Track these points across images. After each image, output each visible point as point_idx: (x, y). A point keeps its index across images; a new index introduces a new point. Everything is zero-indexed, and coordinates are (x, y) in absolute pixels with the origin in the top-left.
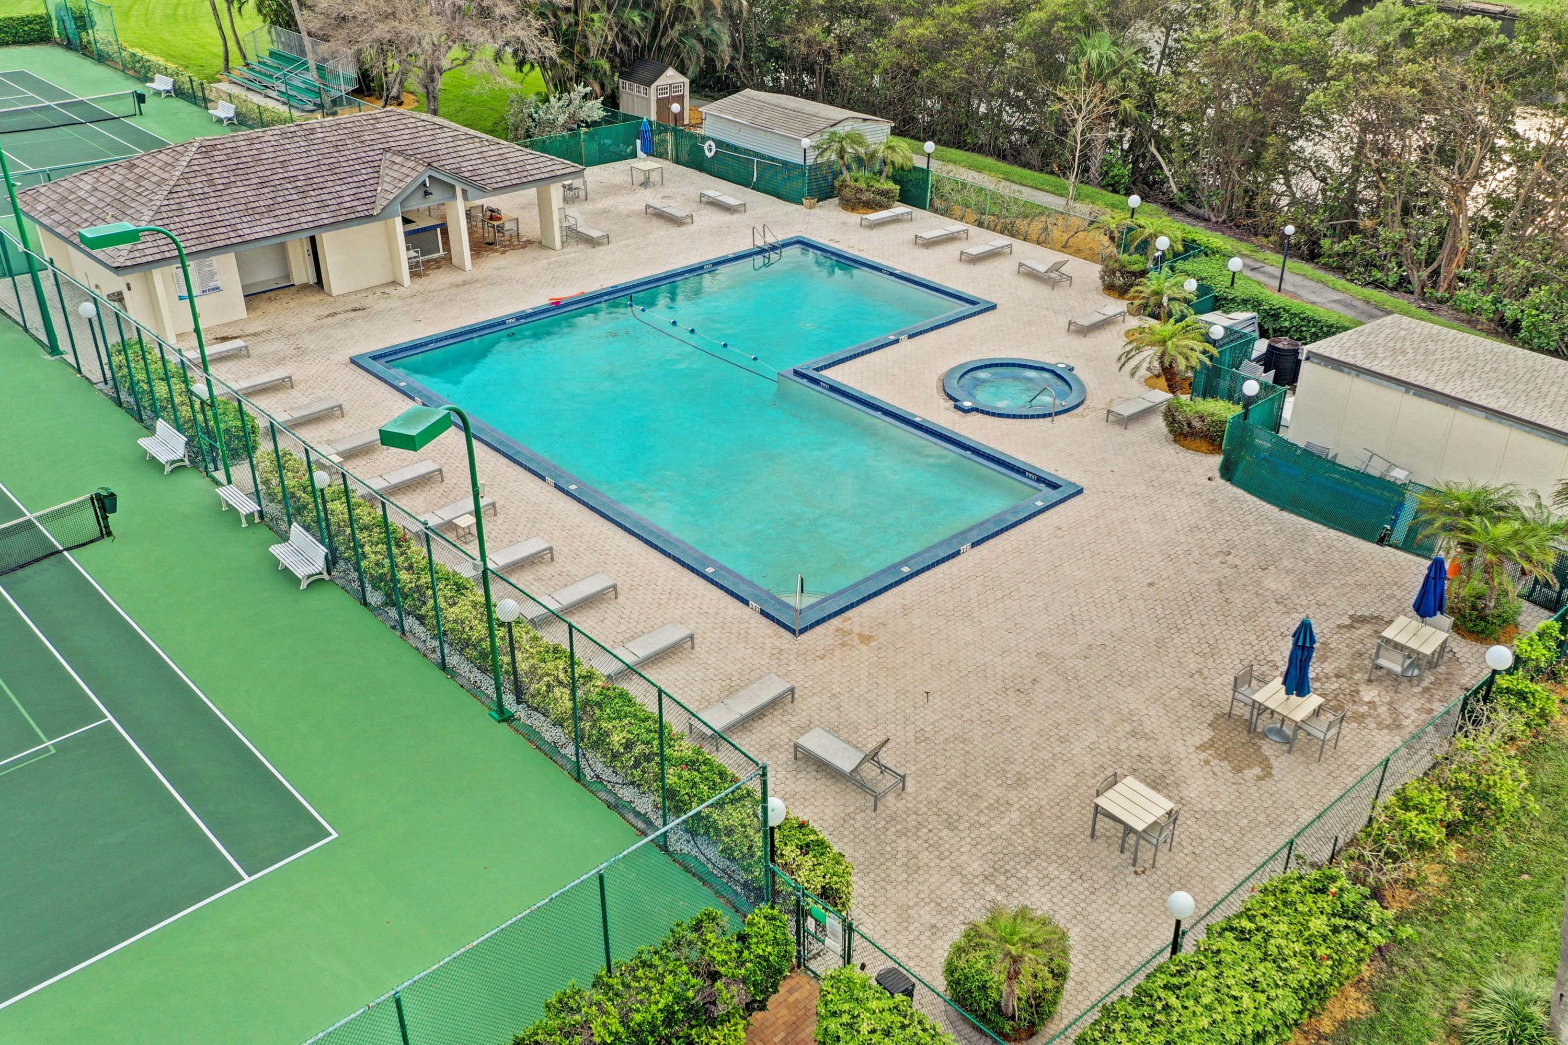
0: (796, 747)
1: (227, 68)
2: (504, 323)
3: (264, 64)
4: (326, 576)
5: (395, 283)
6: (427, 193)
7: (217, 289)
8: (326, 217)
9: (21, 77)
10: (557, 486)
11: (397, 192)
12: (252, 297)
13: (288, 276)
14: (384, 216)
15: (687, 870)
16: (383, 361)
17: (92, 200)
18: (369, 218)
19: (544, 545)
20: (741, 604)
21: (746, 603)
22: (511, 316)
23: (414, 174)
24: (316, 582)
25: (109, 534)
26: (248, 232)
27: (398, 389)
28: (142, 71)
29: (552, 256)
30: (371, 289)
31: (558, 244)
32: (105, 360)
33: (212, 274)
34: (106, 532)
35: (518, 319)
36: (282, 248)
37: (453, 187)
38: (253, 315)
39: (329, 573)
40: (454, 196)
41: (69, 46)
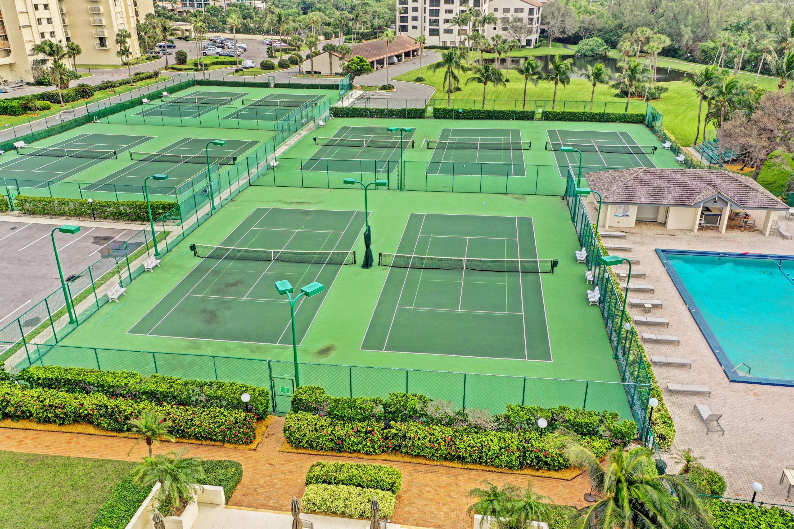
0: (695, 406)
1: (695, 143)
2: (719, 254)
3: (710, 143)
4: (598, 304)
5: (692, 230)
6: (715, 202)
7: (628, 216)
8: (672, 202)
9: (625, 135)
10: (689, 309)
11: (703, 199)
12: (639, 222)
13: (656, 218)
14: (696, 206)
15: (633, 415)
16: (665, 253)
17: (605, 180)
18: (688, 206)
19: (667, 322)
20: (719, 365)
21: (721, 365)
22: (723, 253)
23: (712, 195)
24: (594, 305)
25: (553, 272)
26: (643, 200)
27: (663, 263)
28: (664, 139)
29: (761, 238)
30: (682, 230)
31: (767, 234)
32: (583, 227)
33: (628, 211)
34: (552, 271)
35: (725, 254)
36: (658, 208)
37: (727, 203)
38: (637, 227)
39: (599, 303)
40: (727, 206)
41: (648, 126)
